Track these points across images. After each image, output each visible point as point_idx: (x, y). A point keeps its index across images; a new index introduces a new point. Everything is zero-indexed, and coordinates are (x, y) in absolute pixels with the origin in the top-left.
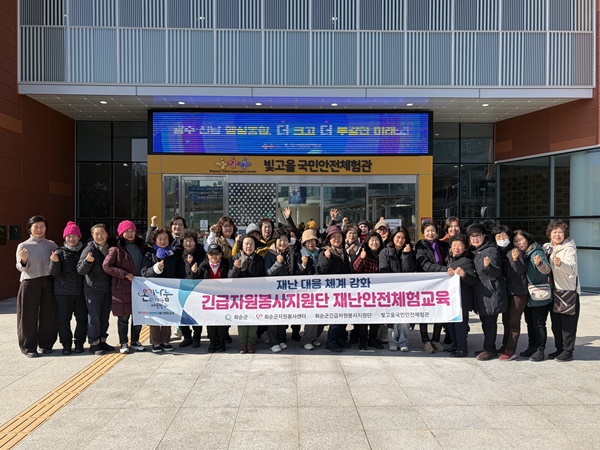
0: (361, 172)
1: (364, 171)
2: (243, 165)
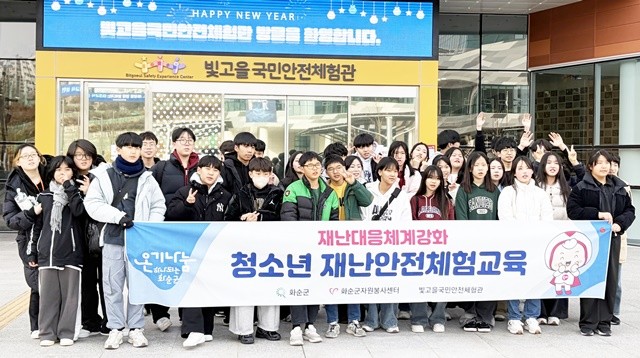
0: (341, 81)
1: (345, 79)
2: (175, 67)
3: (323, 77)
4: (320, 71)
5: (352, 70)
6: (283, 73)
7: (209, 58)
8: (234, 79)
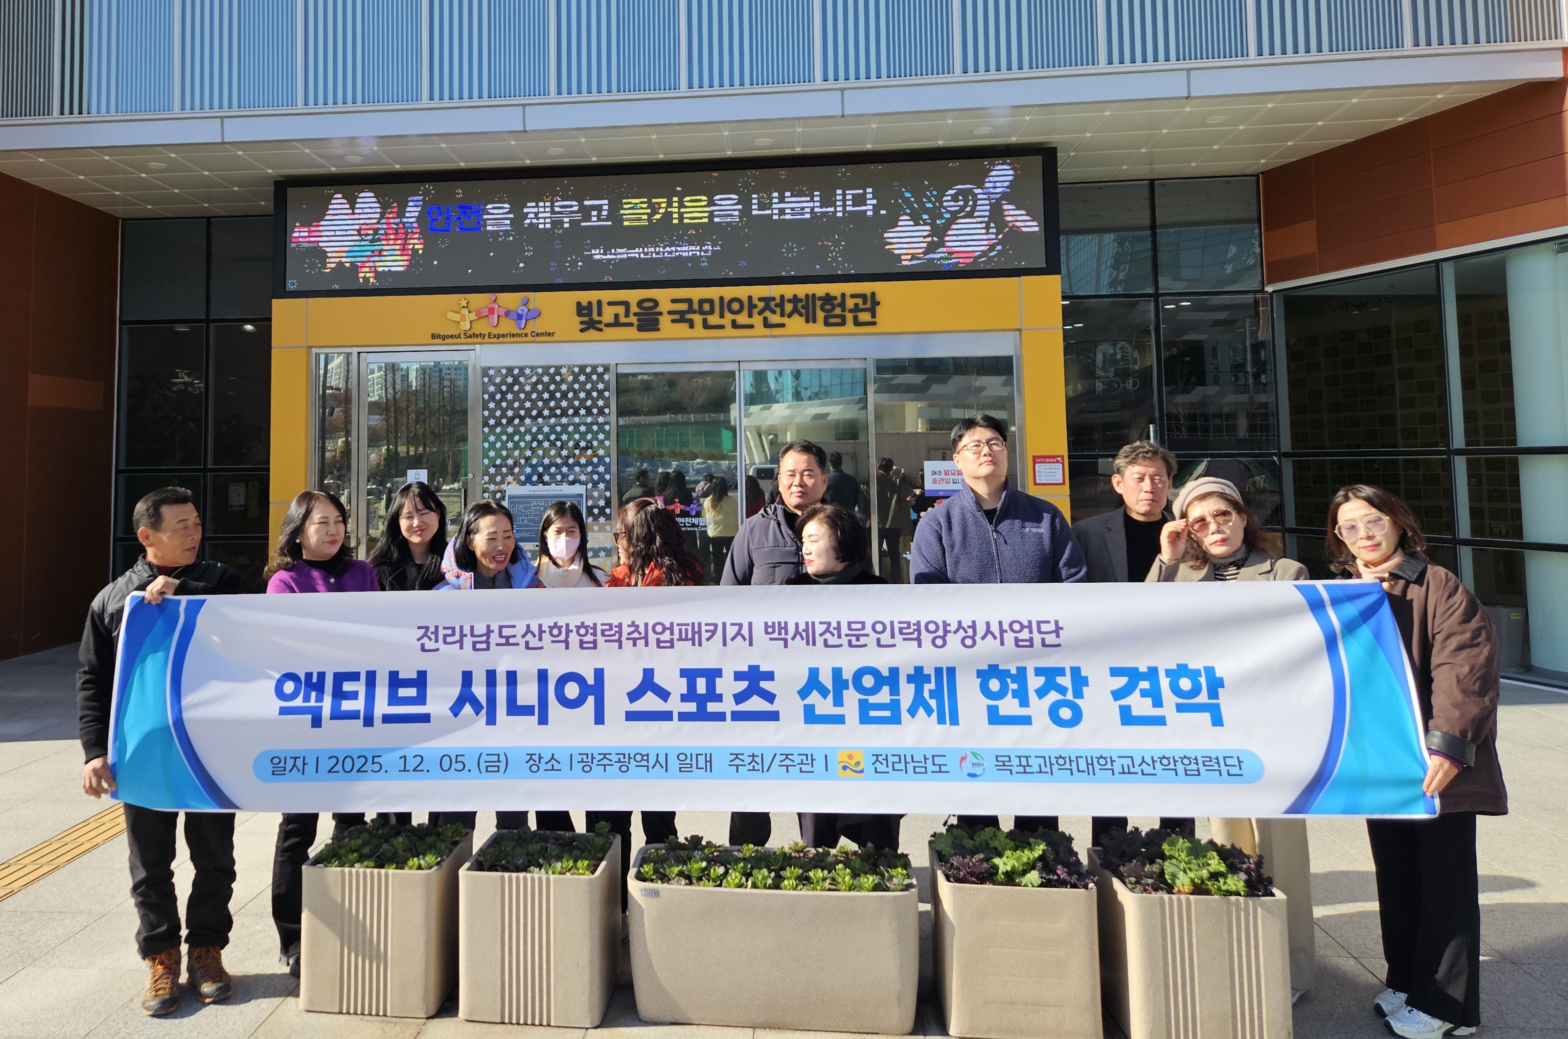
0: (850, 327)
1: (857, 323)
2: (520, 317)
3: (811, 318)
4: (805, 308)
5: (872, 303)
6: (729, 317)
7: (585, 297)
8: (632, 332)
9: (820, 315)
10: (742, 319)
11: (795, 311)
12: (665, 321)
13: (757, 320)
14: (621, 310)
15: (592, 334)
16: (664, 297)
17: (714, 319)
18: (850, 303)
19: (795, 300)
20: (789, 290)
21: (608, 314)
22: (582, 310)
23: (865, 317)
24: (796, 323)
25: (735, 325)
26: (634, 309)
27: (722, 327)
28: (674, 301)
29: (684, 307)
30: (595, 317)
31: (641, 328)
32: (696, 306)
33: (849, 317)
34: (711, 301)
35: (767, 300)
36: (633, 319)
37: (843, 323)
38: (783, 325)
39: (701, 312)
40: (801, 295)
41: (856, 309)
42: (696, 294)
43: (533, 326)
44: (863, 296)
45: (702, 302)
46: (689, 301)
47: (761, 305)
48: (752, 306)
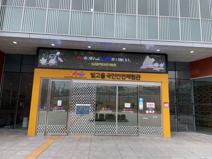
0: (136, 80)
1: (137, 79)
2: (81, 74)
3: (130, 78)
4: (129, 76)
5: (139, 76)
6: (116, 77)
7: (92, 72)
8: (100, 78)
9: (131, 78)
10: (119, 77)
11: (127, 77)
12: (106, 77)
13: (121, 78)
14: (98, 75)
15: (93, 78)
16: (106, 73)
17: (114, 77)
18: (136, 76)
19: (127, 75)
20: (126, 73)
21: (96, 75)
22: (92, 74)
23: (138, 78)
24: (127, 79)
25: (117, 78)
26: (101, 75)
27: (115, 79)
28: (107, 74)
29: (109, 75)
30: (94, 75)
31: (102, 78)
32: (111, 75)
33: (136, 78)
34: (113, 74)
35: (123, 75)
36: (101, 76)
37: (135, 79)
38: (125, 79)
39: (112, 76)
40: (128, 74)
41: (137, 77)
42: (111, 73)
43: (83, 76)
44: (138, 75)
45: (112, 74)
46: (110, 74)
47: (122, 75)
48: (120, 75)
